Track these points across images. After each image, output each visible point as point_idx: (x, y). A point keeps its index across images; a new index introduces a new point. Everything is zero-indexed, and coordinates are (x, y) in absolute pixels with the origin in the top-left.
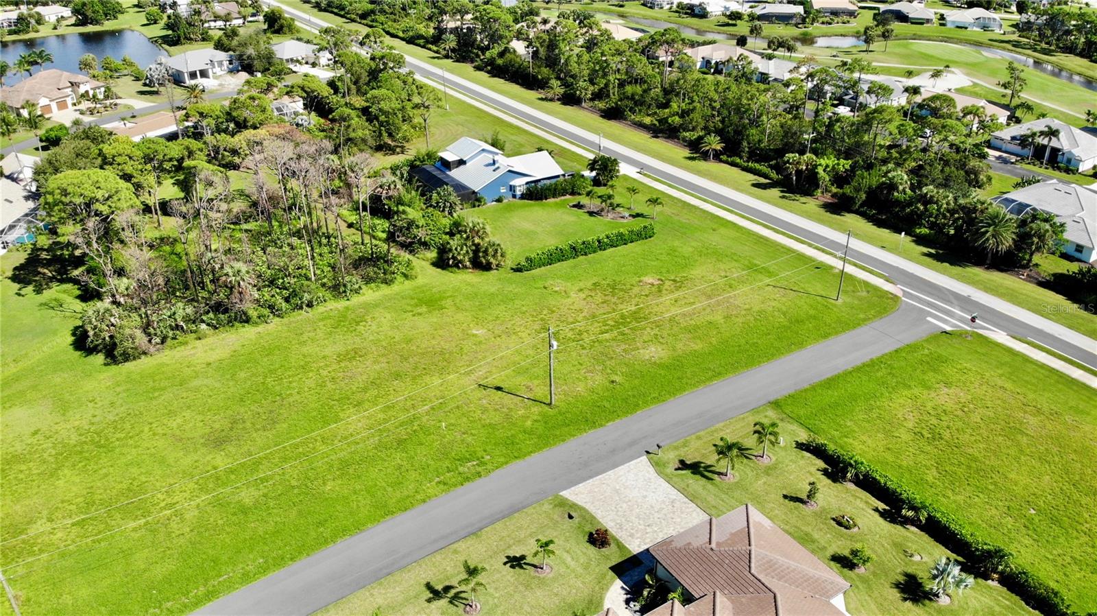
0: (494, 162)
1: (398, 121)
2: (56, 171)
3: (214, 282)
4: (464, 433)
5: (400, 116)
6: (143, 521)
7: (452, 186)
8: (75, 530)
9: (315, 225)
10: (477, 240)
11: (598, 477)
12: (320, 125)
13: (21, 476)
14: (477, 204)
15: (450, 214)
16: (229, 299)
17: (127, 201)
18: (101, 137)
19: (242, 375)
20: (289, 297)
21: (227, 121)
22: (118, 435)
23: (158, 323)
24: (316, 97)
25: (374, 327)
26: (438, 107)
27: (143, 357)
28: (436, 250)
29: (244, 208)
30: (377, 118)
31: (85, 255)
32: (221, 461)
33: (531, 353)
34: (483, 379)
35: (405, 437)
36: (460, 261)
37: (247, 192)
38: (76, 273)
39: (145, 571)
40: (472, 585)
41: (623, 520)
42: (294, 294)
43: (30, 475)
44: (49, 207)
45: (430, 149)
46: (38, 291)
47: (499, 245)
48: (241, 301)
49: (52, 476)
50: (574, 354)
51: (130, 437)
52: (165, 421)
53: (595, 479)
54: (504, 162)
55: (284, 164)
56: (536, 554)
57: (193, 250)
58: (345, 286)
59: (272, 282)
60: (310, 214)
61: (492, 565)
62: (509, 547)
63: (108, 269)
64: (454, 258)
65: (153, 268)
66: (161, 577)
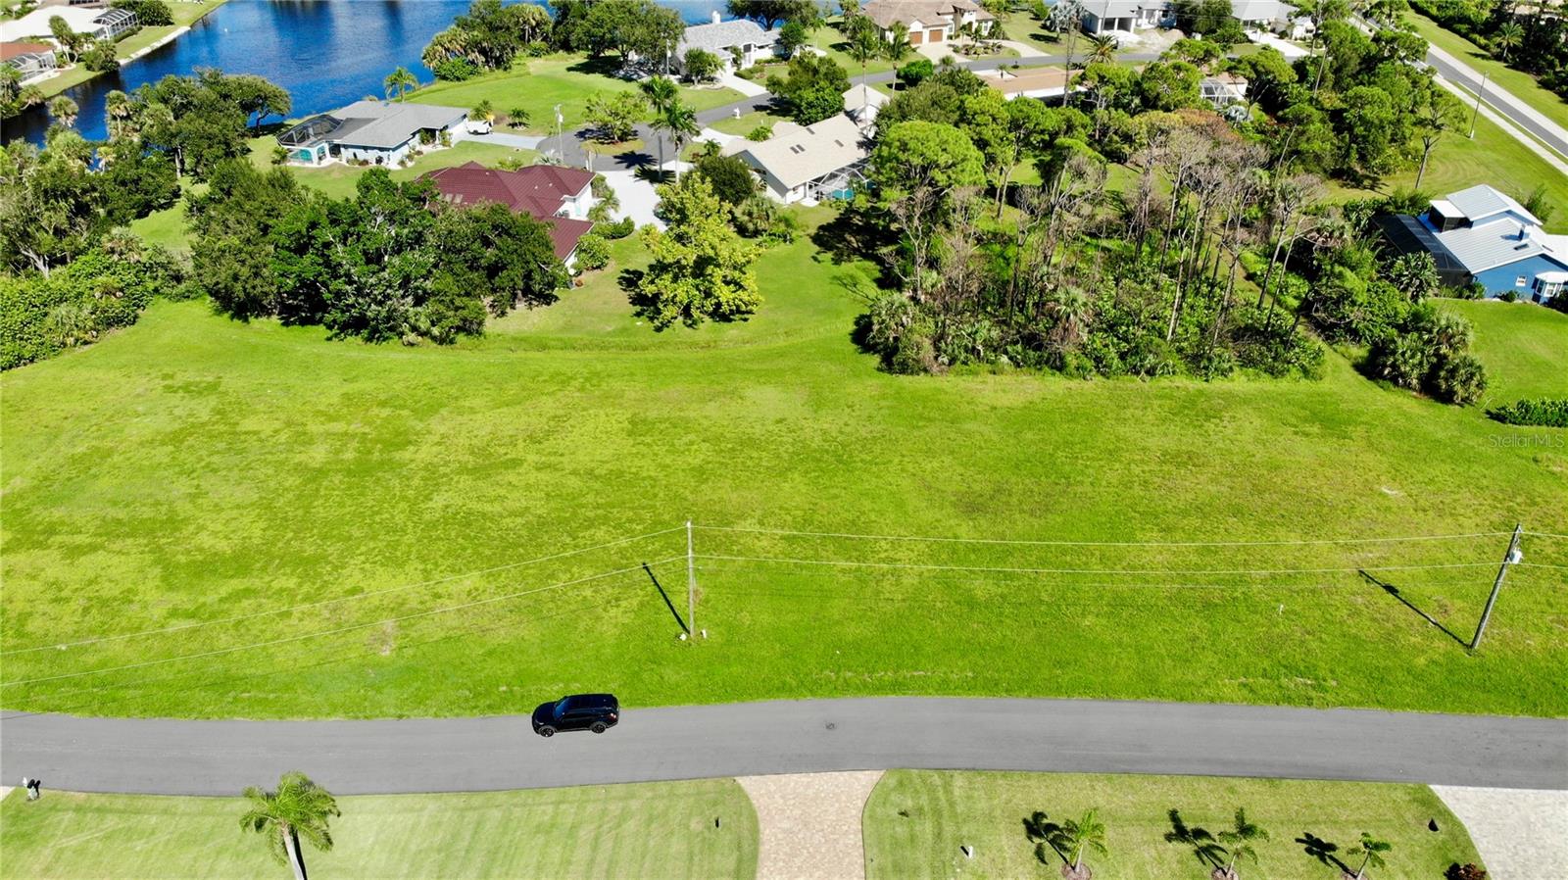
0: (1521, 235)
1: (1383, 140)
2: (904, 117)
3: (1038, 307)
4: (1309, 633)
5: (1389, 132)
6: (855, 565)
7: (1434, 256)
8: (782, 545)
9: (1200, 263)
10: (1444, 350)
11: (1505, 790)
12: (1260, 124)
13: (749, 463)
14: (1466, 293)
15: (1415, 298)
16: (1048, 333)
17: (971, 175)
18: (969, 85)
19: (1029, 435)
20: (1126, 353)
21: (1132, 94)
22: (864, 456)
23: (953, 338)
24: (1269, 82)
25: (1229, 431)
26: (1457, 130)
27: (922, 374)
28: (1369, 347)
29: (1111, 217)
30: (1350, 128)
31: (901, 230)
32: (966, 531)
33: (1470, 555)
34: (1373, 566)
35: (1217, 601)
36: (1403, 375)
37: (1124, 197)
38: (884, 250)
39: (837, 622)
40: (1239, 845)
41: (1520, 871)
42: (1135, 351)
43: (758, 465)
44: (881, 162)
45: (1420, 190)
46: (837, 261)
47: (1480, 368)
48: (1062, 340)
49: (781, 474)
50: (1544, 585)
51: (876, 464)
52: (920, 460)
53: (1499, 790)
54: (1539, 239)
55: (1190, 168)
56: (1354, 851)
57: (1028, 257)
58: (1210, 360)
59: (1112, 328)
60: (1199, 246)
61: (1279, 835)
62: (1316, 823)
63: (921, 256)
64: (1394, 366)
65: (971, 268)
66: (850, 638)
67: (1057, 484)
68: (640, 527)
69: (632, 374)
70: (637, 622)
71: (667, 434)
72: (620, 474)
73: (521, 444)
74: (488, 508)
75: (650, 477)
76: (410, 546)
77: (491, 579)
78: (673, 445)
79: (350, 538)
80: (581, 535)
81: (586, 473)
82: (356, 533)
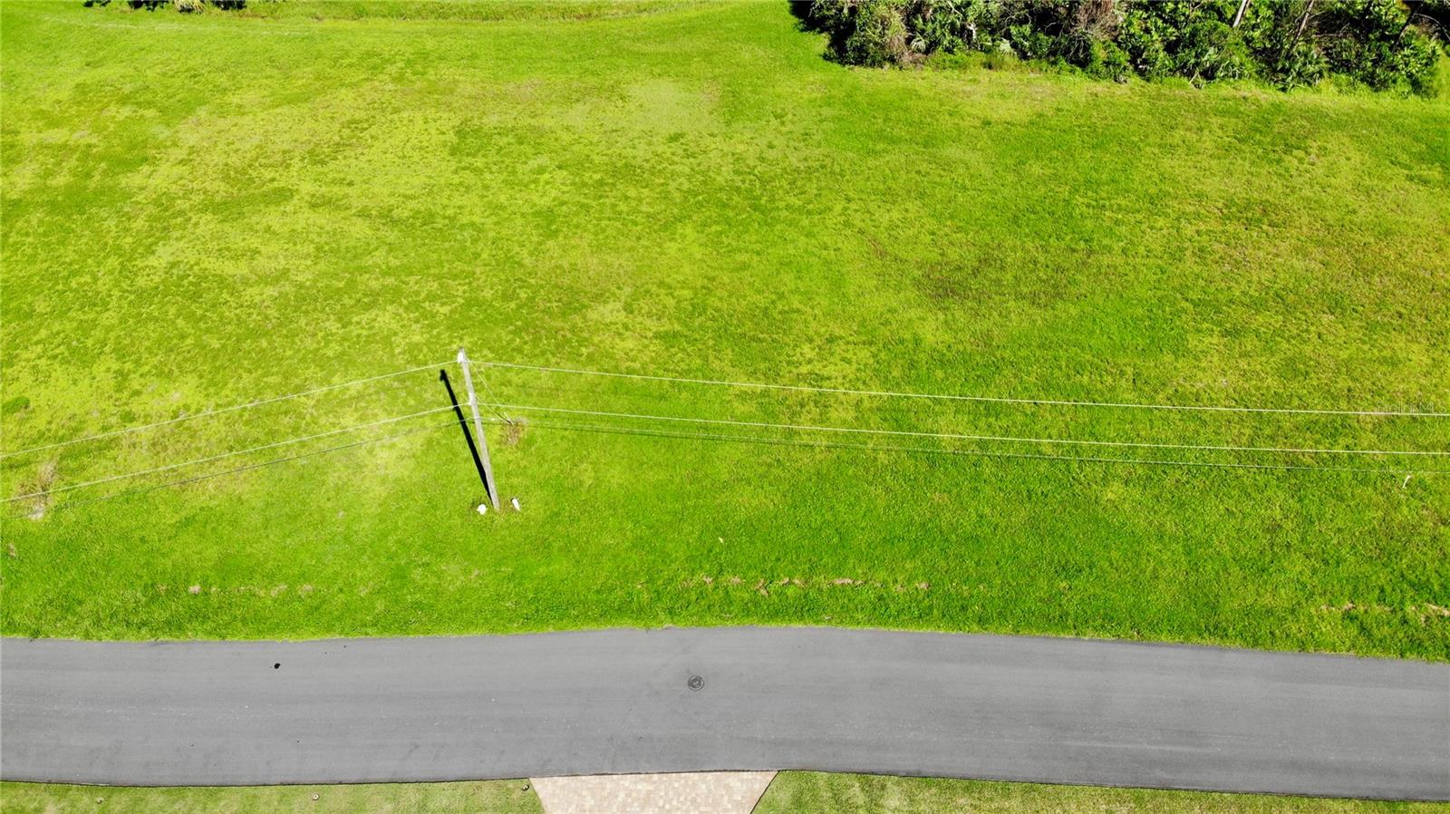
6: (761, 385)
13: (623, 207)
16: (1069, 10)
19: (1036, 169)
20: (1176, 43)
22: (791, 199)
23: (935, 11)
25: (1319, 171)
27: (887, 65)
32: (932, 330)
42: (1192, 42)
43: (635, 210)
48: (1090, 21)
49: (665, 227)
51: (809, 213)
52: (873, 207)
66: (742, 515)
67: (1074, 251)
68: (445, 310)
69: (474, 56)
70: (417, 477)
71: (507, 155)
72: (430, 218)
73: (296, 164)
74: (229, 268)
75: (473, 224)
76: (109, 329)
77: (212, 390)
78: (514, 172)
79: (30, 315)
80: (355, 319)
81: (381, 216)
82: (41, 307)
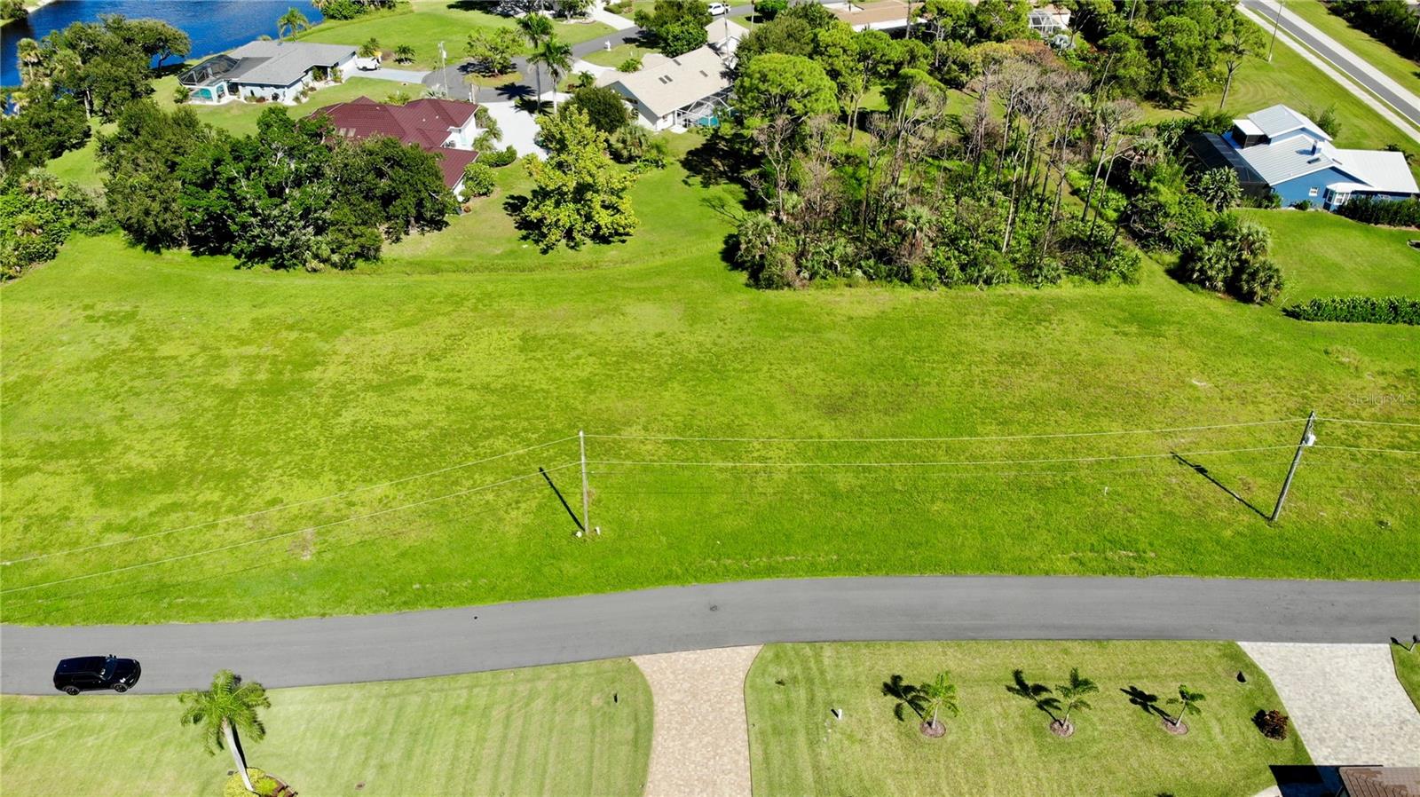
0: (1314, 150)
1: (1191, 65)
2: (762, 49)
3: (887, 224)
4: (1130, 511)
5: (1196, 57)
6: (731, 465)
7: (1237, 170)
8: (665, 448)
9: (1030, 181)
10: (1246, 255)
11: (1303, 645)
12: (1082, 51)
13: (632, 374)
14: (1265, 203)
15: (1220, 209)
16: (897, 248)
17: (825, 104)
18: (821, 18)
19: (882, 342)
20: (966, 265)
21: (968, 26)
22: (736, 366)
23: (813, 254)
24: (1091, 12)
25: (1058, 333)
26: (1257, 55)
27: (786, 288)
28: (1180, 254)
29: (951, 140)
30: (1162, 54)
31: (763, 155)
32: (829, 431)
33: (1269, 438)
34: (1183, 451)
35: (1049, 485)
36: (1210, 279)
37: (962, 120)
38: (749, 174)
39: (717, 516)
40: (1073, 700)
41: (1318, 715)
42: (974, 263)
43: (642, 376)
44: (743, 92)
45: (1224, 110)
46: (706, 184)
47: (1277, 270)
48: (910, 255)
49: (661, 384)
50: (1335, 463)
51: (747, 372)
52: (786, 367)
53: (1297, 644)
54: (1329, 153)
55: (1020, 94)
56: (1171, 701)
57: (878, 178)
58: (1040, 269)
59: (953, 241)
60: (1029, 165)
61: (1107, 689)
62: (1139, 678)
63: (782, 179)
64: (1202, 271)
65: (828, 190)
66: (729, 530)
67: (907, 385)
68: (534, 436)
69: (521, 294)
70: (537, 522)
71: (557, 350)
72: (514, 387)
73: (421, 362)
74: (393, 422)
75: (542, 389)
76: (324, 459)
77: (400, 486)
78: (562, 359)
79: (267, 453)
80: (481, 444)
81: (483, 388)
82: (273, 448)
